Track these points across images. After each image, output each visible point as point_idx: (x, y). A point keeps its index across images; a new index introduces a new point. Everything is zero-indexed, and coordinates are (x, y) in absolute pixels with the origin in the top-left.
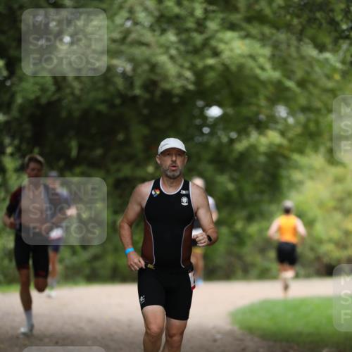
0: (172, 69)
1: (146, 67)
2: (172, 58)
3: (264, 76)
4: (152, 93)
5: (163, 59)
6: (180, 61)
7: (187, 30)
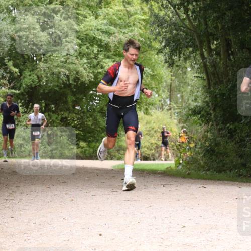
2: (85, 69)
5: (81, 69)
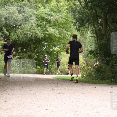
0: (39, 34)
1: (35, 34)
3: (57, 36)
4: (36, 38)
5: (38, 32)
6: (41, 32)
7: (42, 27)
